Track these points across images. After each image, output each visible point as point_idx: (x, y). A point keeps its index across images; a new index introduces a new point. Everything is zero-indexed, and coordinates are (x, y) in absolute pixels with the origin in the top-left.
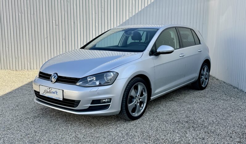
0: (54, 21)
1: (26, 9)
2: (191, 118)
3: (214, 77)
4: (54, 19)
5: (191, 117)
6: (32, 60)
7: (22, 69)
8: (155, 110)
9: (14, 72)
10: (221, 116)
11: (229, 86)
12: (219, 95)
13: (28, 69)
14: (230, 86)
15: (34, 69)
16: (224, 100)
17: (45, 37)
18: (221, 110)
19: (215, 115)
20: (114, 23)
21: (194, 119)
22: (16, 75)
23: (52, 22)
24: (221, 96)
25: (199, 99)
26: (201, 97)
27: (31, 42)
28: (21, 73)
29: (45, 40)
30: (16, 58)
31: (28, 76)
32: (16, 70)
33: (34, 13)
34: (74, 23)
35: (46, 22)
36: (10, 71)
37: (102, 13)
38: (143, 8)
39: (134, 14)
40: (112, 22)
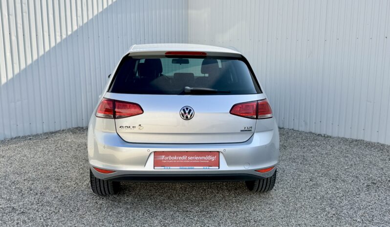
37: (24, 14)
38: (100, 10)
39: (85, 21)
40: (45, 33)
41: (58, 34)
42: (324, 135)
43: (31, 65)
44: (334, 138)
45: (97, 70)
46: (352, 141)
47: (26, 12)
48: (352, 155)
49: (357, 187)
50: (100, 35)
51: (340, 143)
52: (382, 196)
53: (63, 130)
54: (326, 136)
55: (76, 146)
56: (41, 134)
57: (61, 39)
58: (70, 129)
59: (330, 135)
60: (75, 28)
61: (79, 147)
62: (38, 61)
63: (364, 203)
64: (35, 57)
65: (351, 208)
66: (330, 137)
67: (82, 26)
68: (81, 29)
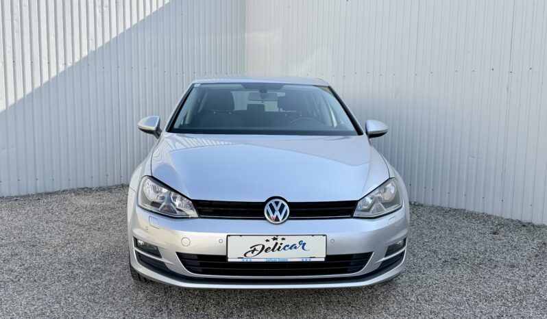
37: (15, 33)
39: (100, 44)
40: (43, 60)
41: (61, 61)
42: (415, 202)
43: (23, 100)
44: (427, 206)
45: (114, 111)
46: (450, 211)
47: (17, 32)
48: (441, 226)
49: (430, 262)
50: (119, 65)
51: (431, 212)
52: (459, 273)
53: (64, 191)
54: (416, 204)
55: (74, 209)
56: (33, 195)
57: (65, 67)
58: (73, 189)
59: (422, 203)
60: (85, 53)
61: (76, 210)
62: (32, 96)
63: (430, 281)
64: (29, 90)
65: (410, 286)
66: (422, 205)
67: (95, 51)
68: (94, 55)
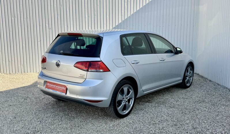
0: (47, 25)
1: (19, 13)
2: (198, 130)
3: (206, 78)
4: (47, 22)
5: (198, 128)
6: (25, 63)
7: (15, 73)
8: (158, 119)
9: (8, 76)
10: (228, 126)
11: (224, 88)
12: (217, 99)
13: (22, 72)
14: (226, 89)
15: (27, 72)
16: (224, 105)
17: (38, 41)
18: (225, 118)
19: (221, 125)
20: (106, 26)
21: (202, 130)
22: (11, 80)
23: (46, 26)
24: (219, 101)
25: (199, 105)
26: (201, 102)
27: (24, 45)
28: (15, 77)
29: (38, 43)
30: (10, 62)
31: (23, 80)
32: (10, 74)
33: (27, 17)
34: (67, 26)
35: (39, 26)
36: (4, 74)
38: (135, 11)
39: (126, 17)
40: (104, 25)
41: (111, 25)
50: (134, 25)
57: (112, 27)
60: (120, 22)
67: (124, 21)
